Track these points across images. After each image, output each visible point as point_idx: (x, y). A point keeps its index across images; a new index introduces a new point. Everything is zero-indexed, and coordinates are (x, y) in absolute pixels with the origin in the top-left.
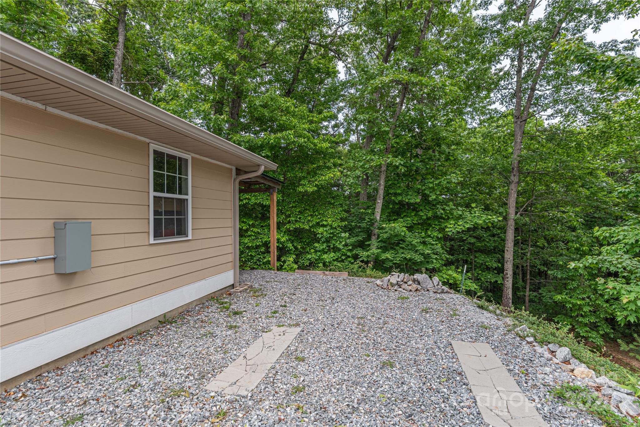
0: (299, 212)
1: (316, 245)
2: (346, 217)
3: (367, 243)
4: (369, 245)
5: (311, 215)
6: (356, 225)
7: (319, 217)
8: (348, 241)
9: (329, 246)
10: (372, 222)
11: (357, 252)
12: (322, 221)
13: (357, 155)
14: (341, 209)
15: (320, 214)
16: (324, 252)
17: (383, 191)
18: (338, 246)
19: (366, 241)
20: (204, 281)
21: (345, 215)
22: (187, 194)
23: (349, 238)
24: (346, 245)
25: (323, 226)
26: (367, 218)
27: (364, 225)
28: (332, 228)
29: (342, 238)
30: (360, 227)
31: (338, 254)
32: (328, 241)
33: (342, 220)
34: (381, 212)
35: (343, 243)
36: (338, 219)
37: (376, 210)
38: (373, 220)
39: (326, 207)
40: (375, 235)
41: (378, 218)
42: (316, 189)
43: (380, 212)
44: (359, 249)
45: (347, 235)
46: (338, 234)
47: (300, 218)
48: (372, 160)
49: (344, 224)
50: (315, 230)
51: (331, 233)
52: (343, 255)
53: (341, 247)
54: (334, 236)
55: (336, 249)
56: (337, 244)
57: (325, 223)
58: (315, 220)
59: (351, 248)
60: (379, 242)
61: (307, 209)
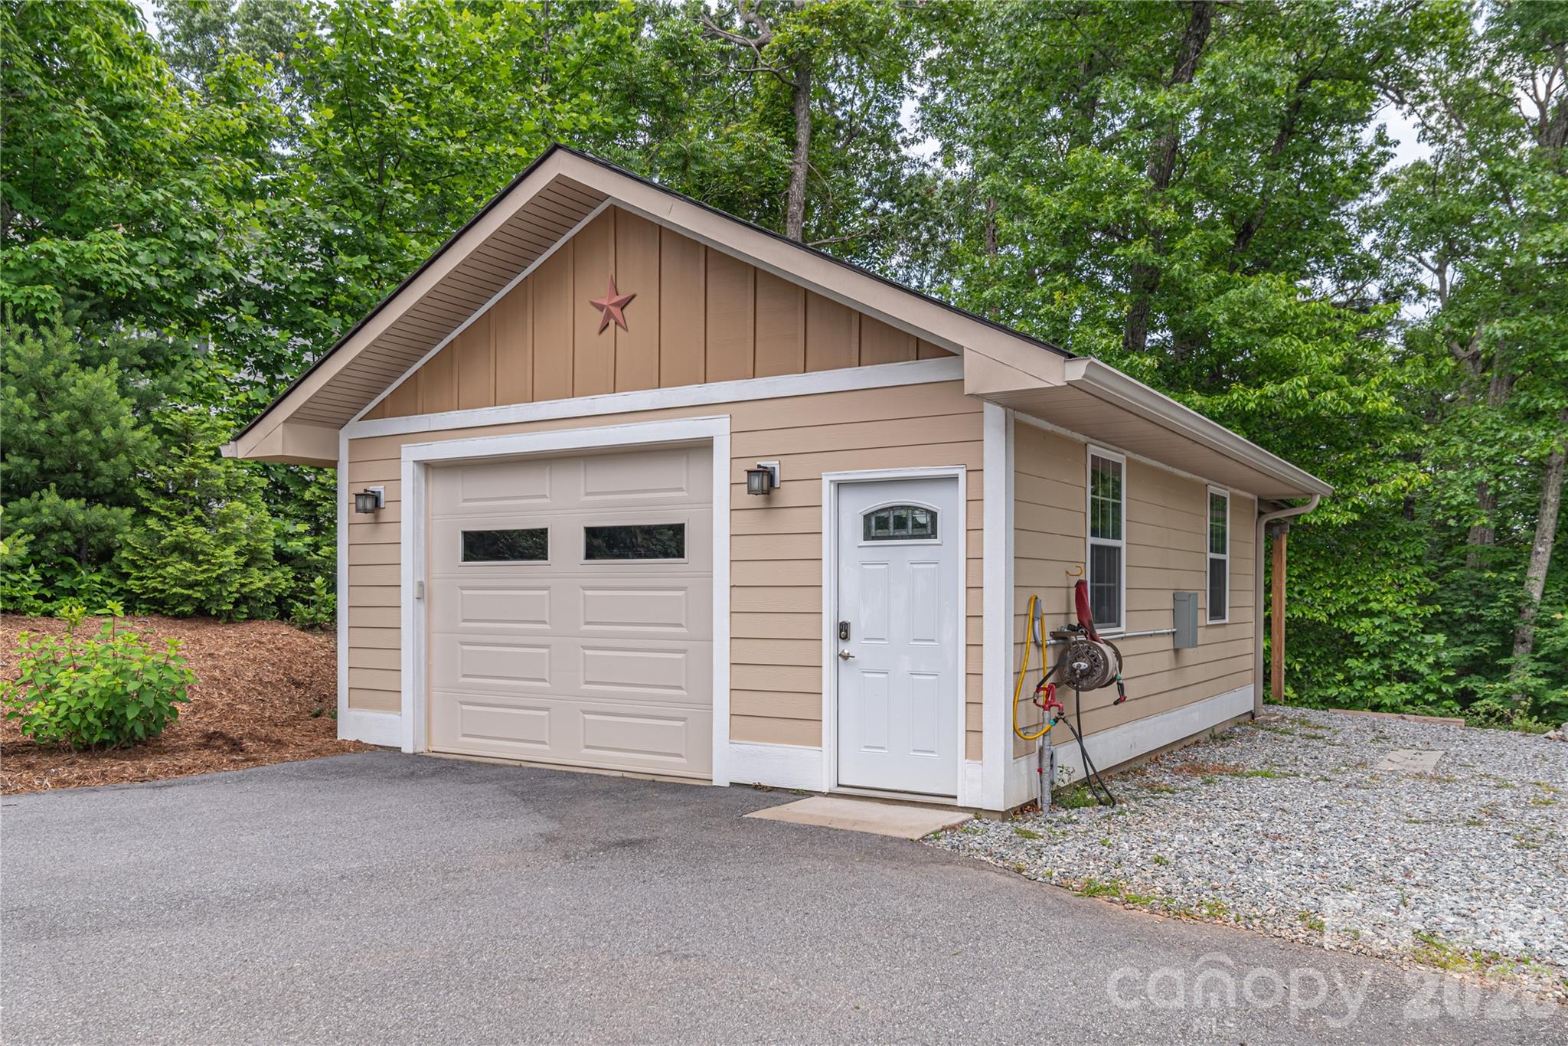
0: (1299, 576)
1: (1351, 662)
2: (1433, 593)
3: (1503, 661)
4: (1507, 668)
5: (1331, 586)
6: (1468, 614)
7: (1356, 590)
8: (1444, 655)
9: (1388, 667)
10: (1517, 607)
11: (1471, 686)
12: (1366, 601)
13: (1476, 424)
14: (1420, 570)
15: (1357, 582)
16: (1373, 679)
17: (1552, 521)
18: (1417, 667)
19: (1499, 658)
20: (1232, 694)
21: (1431, 586)
22: (1224, 552)
23: (1445, 648)
24: (1438, 665)
25: (1370, 614)
26: (1502, 594)
27: (1492, 613)
28: (1398, 620)
29: (1426, 646)
30: (1478, 619)
31: (1414, 688)
32: (1384, 653)
33: (1424, 600)
34: (1546, 581)
35: (1431, 660)
36: (1412, 597)
37: (1531, 574)
38: (1520, 599)
39: (1374, 563)
40: (1524, 642)
41: (1537, 595)
42: (1356, 517)
43: (1542, 579)
44: (1474, 677)
45: (1441, 638)
46: (1416, 635)
47: (1301, 593)
48: (1525, 440)
49: (1429, 610)
50: (1343, 626)
51: (1393, 633)
52: (1428, 690)
53: (1422, 668)
54: (1403, 639)
55: (1406, 676)
56: (1411, 662)
57: (1375, 606)
58: (1346, 600)
59: (1452, 674)
60: (1537, 660)
61: (1317, 570)
